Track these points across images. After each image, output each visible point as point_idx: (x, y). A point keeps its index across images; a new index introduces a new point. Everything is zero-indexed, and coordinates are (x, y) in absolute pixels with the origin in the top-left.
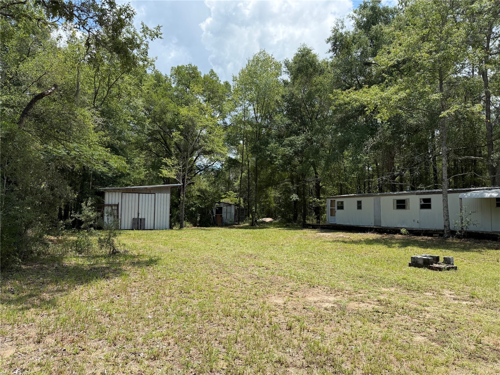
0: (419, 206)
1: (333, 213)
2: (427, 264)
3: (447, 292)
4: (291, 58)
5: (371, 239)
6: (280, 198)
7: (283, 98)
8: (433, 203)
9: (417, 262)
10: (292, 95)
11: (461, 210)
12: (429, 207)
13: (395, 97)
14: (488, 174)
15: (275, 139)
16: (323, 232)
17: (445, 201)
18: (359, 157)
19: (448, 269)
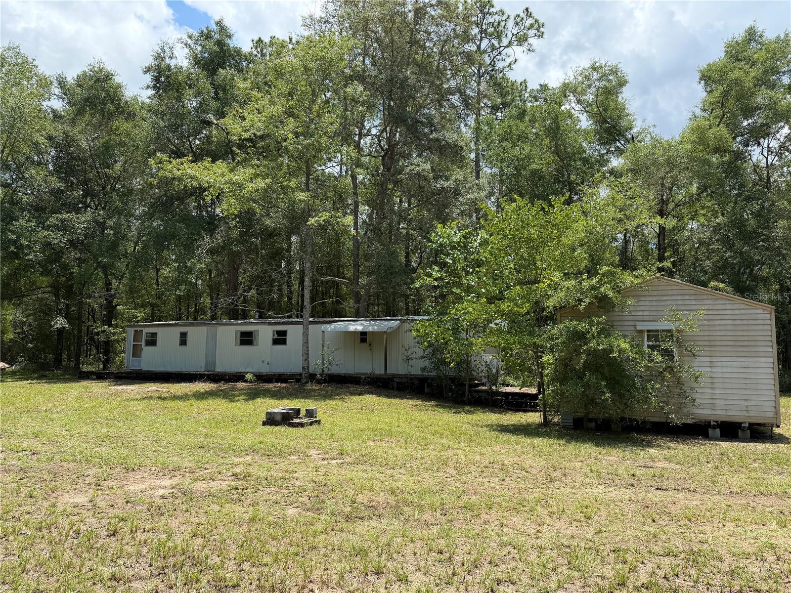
0: (271, 341)
1: (137, 351)
2: (286, 419)
3: (313, 452)
4: (71, 76)
5: (202, 391)
6: (23, 323)
7: (50, 140)
8: (289, 337)
9: (273, 418)
10: (69, 140)
11: (323, 346)
12: (284, 342)
13: (251, 186)
14: (352, 301)
15: (29, 212)
16: (121, 385)
17: (306, 334)
18: (189, 264)
19: (311, 424)
